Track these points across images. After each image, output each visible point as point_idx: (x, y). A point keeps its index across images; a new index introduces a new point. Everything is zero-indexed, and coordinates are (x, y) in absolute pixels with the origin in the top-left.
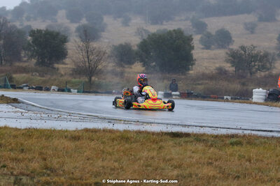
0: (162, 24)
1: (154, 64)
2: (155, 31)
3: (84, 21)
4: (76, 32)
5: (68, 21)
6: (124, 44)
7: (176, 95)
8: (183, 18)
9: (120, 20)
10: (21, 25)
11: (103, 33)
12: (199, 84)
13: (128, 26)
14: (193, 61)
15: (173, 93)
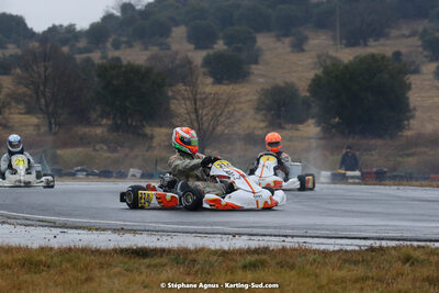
0: (366, 45)
1: (337, 120)
2: (351, 58)
3: (220, 46)
4: (202, 66)
5: (191, 47)
6: (282, 84)
7: (353, 177)
8: (407, 32)
9: (287, 40)
10: (102, 58)
11: (254, 66)
12: (409, 155)
13: (303, 51)
14: (409, 111)
15: (349, 173)
